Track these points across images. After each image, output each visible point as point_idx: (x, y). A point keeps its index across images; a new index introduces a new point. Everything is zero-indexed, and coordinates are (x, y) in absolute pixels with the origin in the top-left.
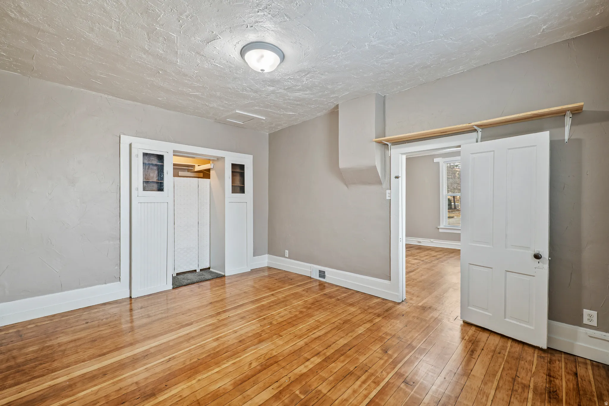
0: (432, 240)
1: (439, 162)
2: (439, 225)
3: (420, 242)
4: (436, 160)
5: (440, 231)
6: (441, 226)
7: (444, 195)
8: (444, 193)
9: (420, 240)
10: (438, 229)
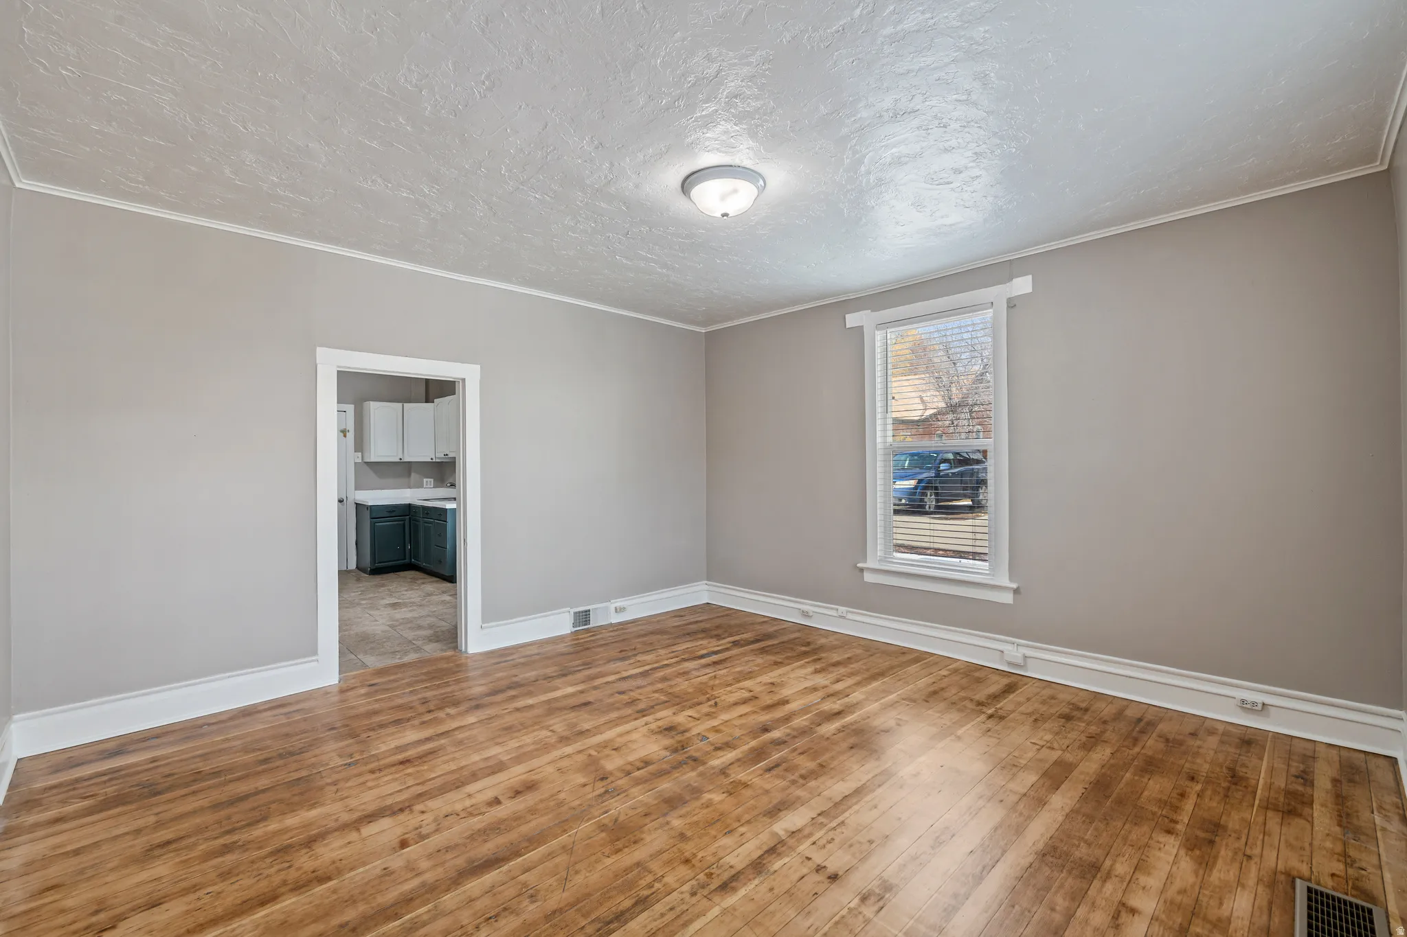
0: (842, 609)
1: (862, 327)
2: (865, 560)
3: (805, 614)
4: (852, 320)
5: (869, 578)
6: (871, 563)
7: (879, 446)
8: (879, 440)
9: (807, 606)
10: (862, 570)
